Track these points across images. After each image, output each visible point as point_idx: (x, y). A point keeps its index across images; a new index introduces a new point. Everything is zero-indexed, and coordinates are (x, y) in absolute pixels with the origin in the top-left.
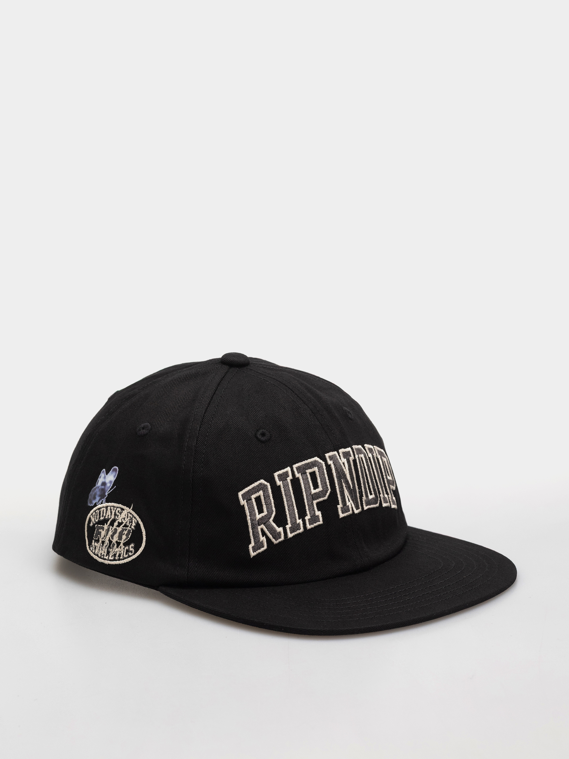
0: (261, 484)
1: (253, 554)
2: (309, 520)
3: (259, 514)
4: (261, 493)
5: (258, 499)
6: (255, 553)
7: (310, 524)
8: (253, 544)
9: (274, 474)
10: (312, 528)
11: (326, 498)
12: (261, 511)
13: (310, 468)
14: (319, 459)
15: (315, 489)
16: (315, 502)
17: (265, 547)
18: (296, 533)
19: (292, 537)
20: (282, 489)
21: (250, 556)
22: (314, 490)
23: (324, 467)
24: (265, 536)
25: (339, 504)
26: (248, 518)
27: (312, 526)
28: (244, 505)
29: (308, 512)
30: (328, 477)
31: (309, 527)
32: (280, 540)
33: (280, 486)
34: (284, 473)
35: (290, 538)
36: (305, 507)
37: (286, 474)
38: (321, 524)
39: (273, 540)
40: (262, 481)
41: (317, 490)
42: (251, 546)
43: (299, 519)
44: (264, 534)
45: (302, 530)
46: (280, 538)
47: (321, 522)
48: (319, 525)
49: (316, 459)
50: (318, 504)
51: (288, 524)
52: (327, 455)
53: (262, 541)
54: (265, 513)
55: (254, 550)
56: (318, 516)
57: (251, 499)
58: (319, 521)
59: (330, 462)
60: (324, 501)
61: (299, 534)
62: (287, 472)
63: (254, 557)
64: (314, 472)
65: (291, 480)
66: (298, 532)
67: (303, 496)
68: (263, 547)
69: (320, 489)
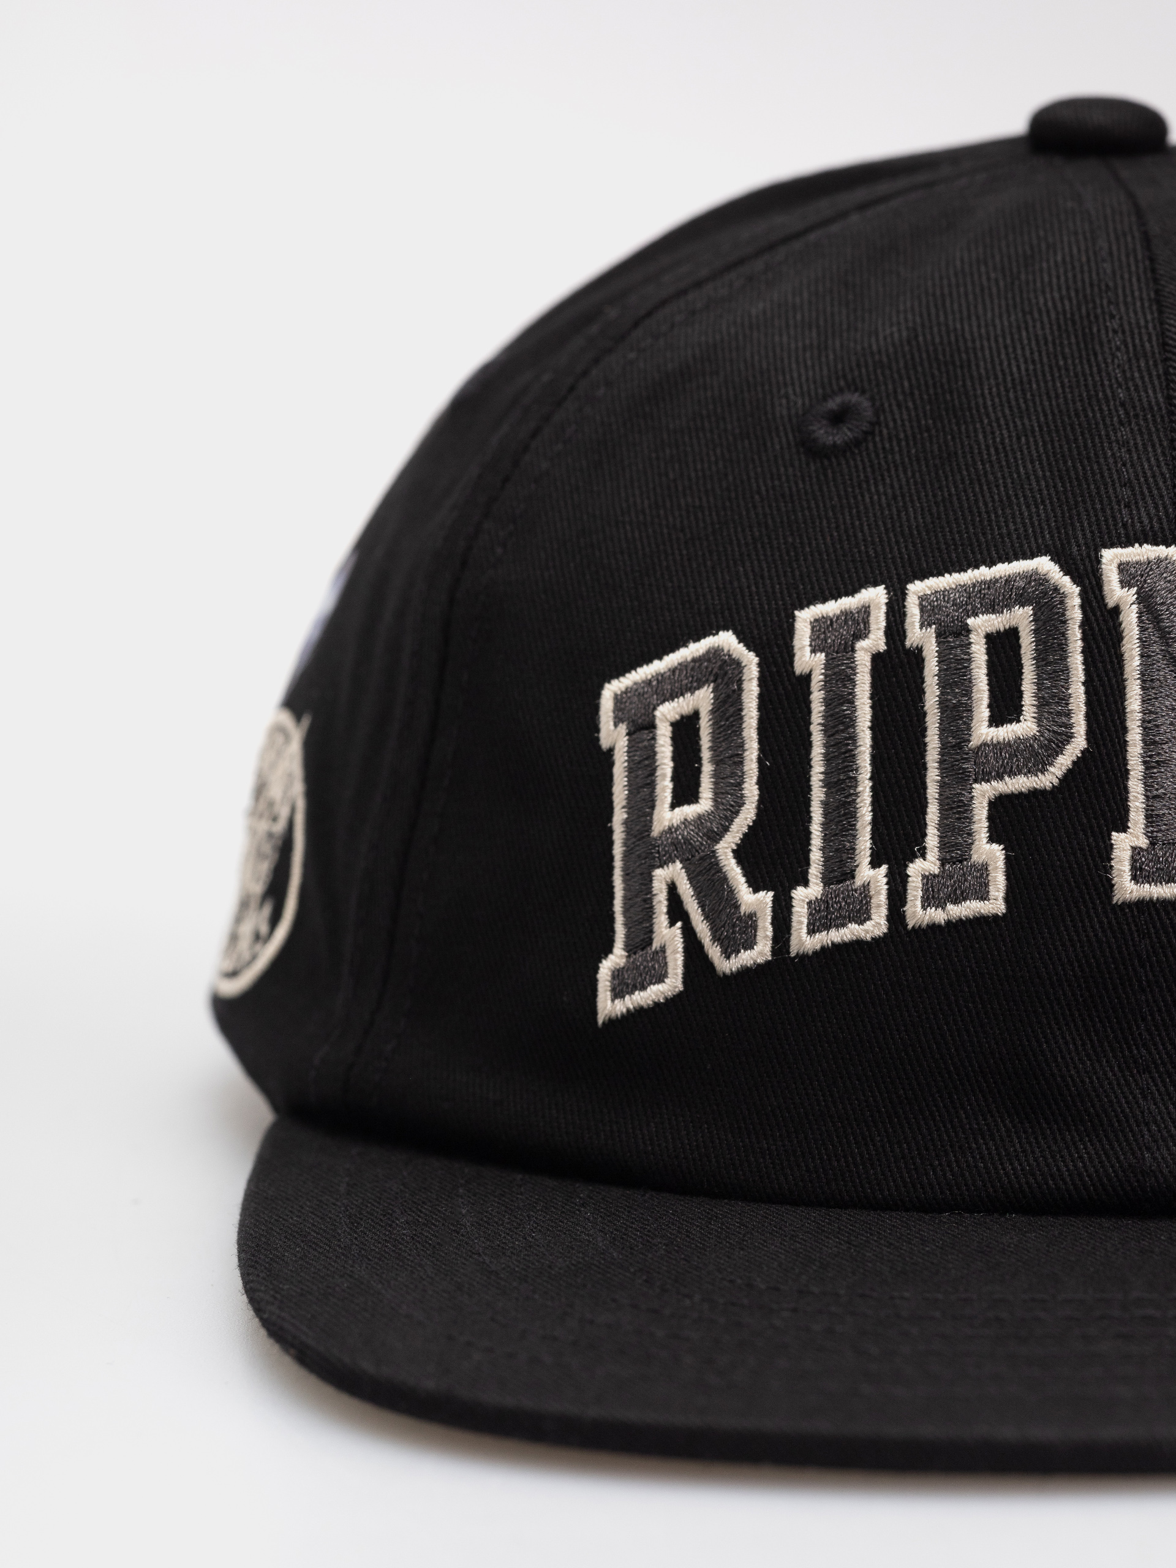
0: (715, 654)
1: (608, 1006)
2: (928, 879)
3: (673, 806)
4: (703, 699)
5: (685, 730)
6: (620, 1007)
7: (927, 902)
8: (616, 958)
9: (797, 613)
10: (933, 927)
11: (1048, 779)
12: (685, 792)
13: (992, 608)
14: (1057, 568)
15: (996, 720)
16: (983, 793)
17: (673, 983)
18: (836, 936)
19: (815, 953)
20: (817, 697)
21: (594, 1012)
22: (990, 726)
23: (1075, 615)
24: (679, 924)
25: (1124, 828)
26: (619, 816)
27: (937, 915)
28: (611, 750)
29: (932, 840)
30: (1087, 672)
31: (917, 913)
32: (746, 958)
33: (807, 678)
34: (847, 614)
35: (803, 957)
36: (925, 813)
37: (858, 624)
38: (995, 917)
39: (714, 952)
40: (727, 640)
41: (1007, 732)
42: (606, 968)
43: (875, 864)
44: (677, 912)
45: (876, 925)
46: (750, 945)
47: (995, 904)
48: (980, 921)
49: (1044, 565)
50: (999, 806)
51: (806, 883)
52: (1111, 558)
53: (663, 949)
54: (705, 804)
55: (622, 986)
56: (983, 870)
57: (652, 726)
58: (984, 897)
59: (1116, 592)
60: (1035, 793)
61: (858, 944)
62: (865, 611)
63: (613, 1023)
64: (1012, 634)
65: (877, 658)
66: (850, 932)
67: (922, 747)
68: (660, 978)
69: (1026, 727)
